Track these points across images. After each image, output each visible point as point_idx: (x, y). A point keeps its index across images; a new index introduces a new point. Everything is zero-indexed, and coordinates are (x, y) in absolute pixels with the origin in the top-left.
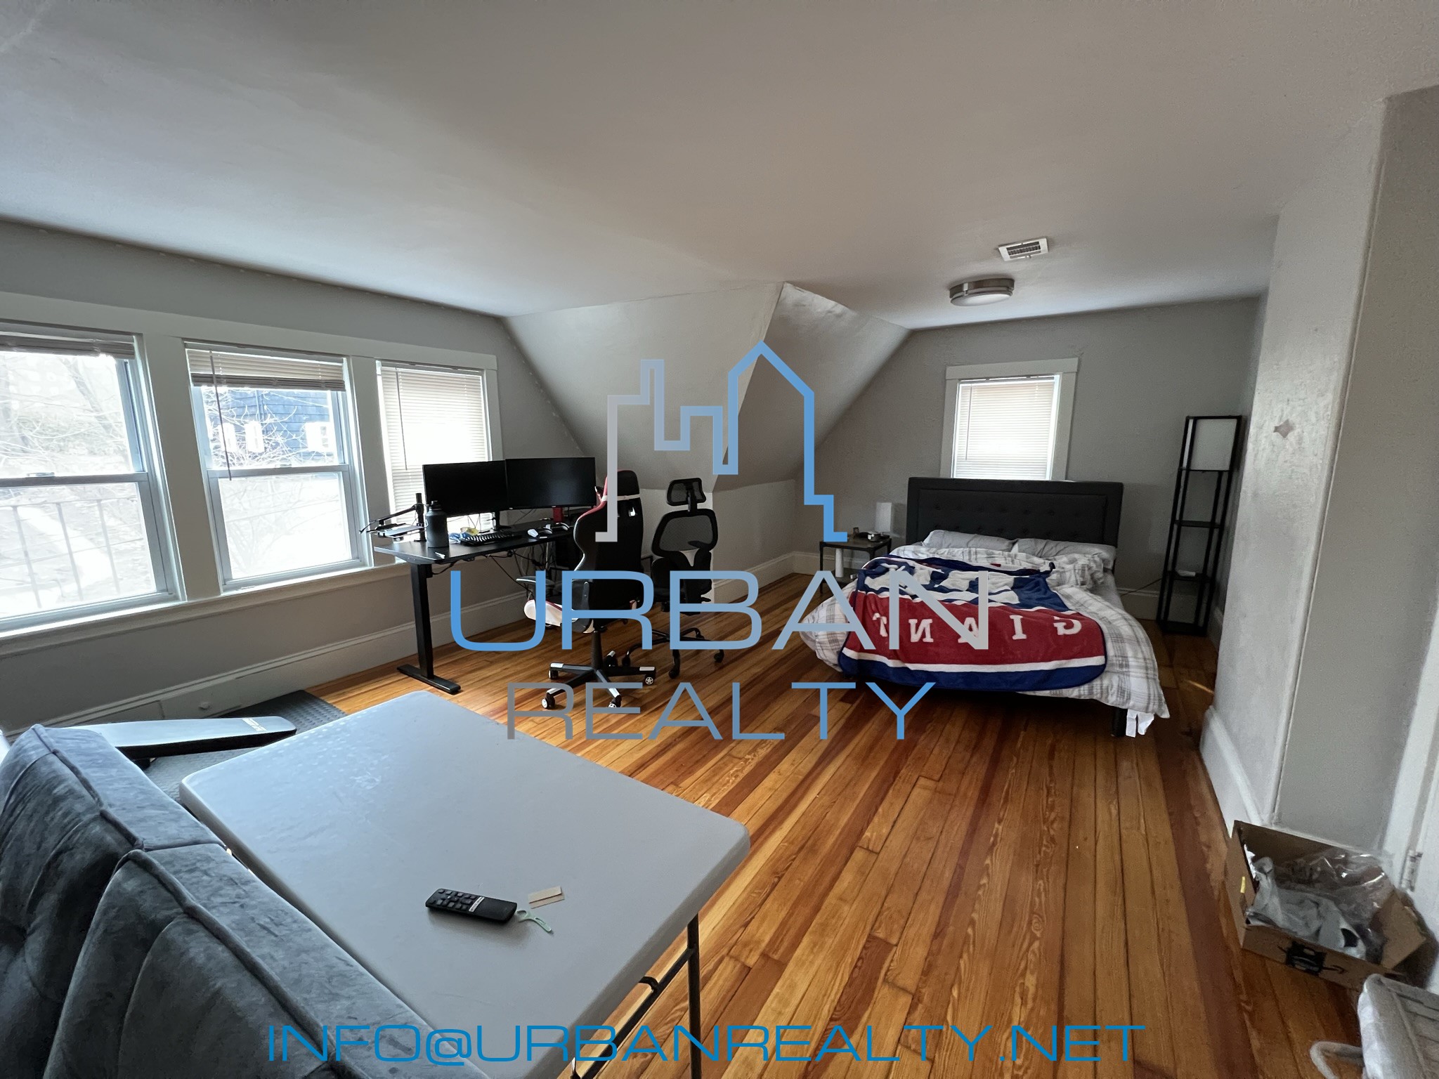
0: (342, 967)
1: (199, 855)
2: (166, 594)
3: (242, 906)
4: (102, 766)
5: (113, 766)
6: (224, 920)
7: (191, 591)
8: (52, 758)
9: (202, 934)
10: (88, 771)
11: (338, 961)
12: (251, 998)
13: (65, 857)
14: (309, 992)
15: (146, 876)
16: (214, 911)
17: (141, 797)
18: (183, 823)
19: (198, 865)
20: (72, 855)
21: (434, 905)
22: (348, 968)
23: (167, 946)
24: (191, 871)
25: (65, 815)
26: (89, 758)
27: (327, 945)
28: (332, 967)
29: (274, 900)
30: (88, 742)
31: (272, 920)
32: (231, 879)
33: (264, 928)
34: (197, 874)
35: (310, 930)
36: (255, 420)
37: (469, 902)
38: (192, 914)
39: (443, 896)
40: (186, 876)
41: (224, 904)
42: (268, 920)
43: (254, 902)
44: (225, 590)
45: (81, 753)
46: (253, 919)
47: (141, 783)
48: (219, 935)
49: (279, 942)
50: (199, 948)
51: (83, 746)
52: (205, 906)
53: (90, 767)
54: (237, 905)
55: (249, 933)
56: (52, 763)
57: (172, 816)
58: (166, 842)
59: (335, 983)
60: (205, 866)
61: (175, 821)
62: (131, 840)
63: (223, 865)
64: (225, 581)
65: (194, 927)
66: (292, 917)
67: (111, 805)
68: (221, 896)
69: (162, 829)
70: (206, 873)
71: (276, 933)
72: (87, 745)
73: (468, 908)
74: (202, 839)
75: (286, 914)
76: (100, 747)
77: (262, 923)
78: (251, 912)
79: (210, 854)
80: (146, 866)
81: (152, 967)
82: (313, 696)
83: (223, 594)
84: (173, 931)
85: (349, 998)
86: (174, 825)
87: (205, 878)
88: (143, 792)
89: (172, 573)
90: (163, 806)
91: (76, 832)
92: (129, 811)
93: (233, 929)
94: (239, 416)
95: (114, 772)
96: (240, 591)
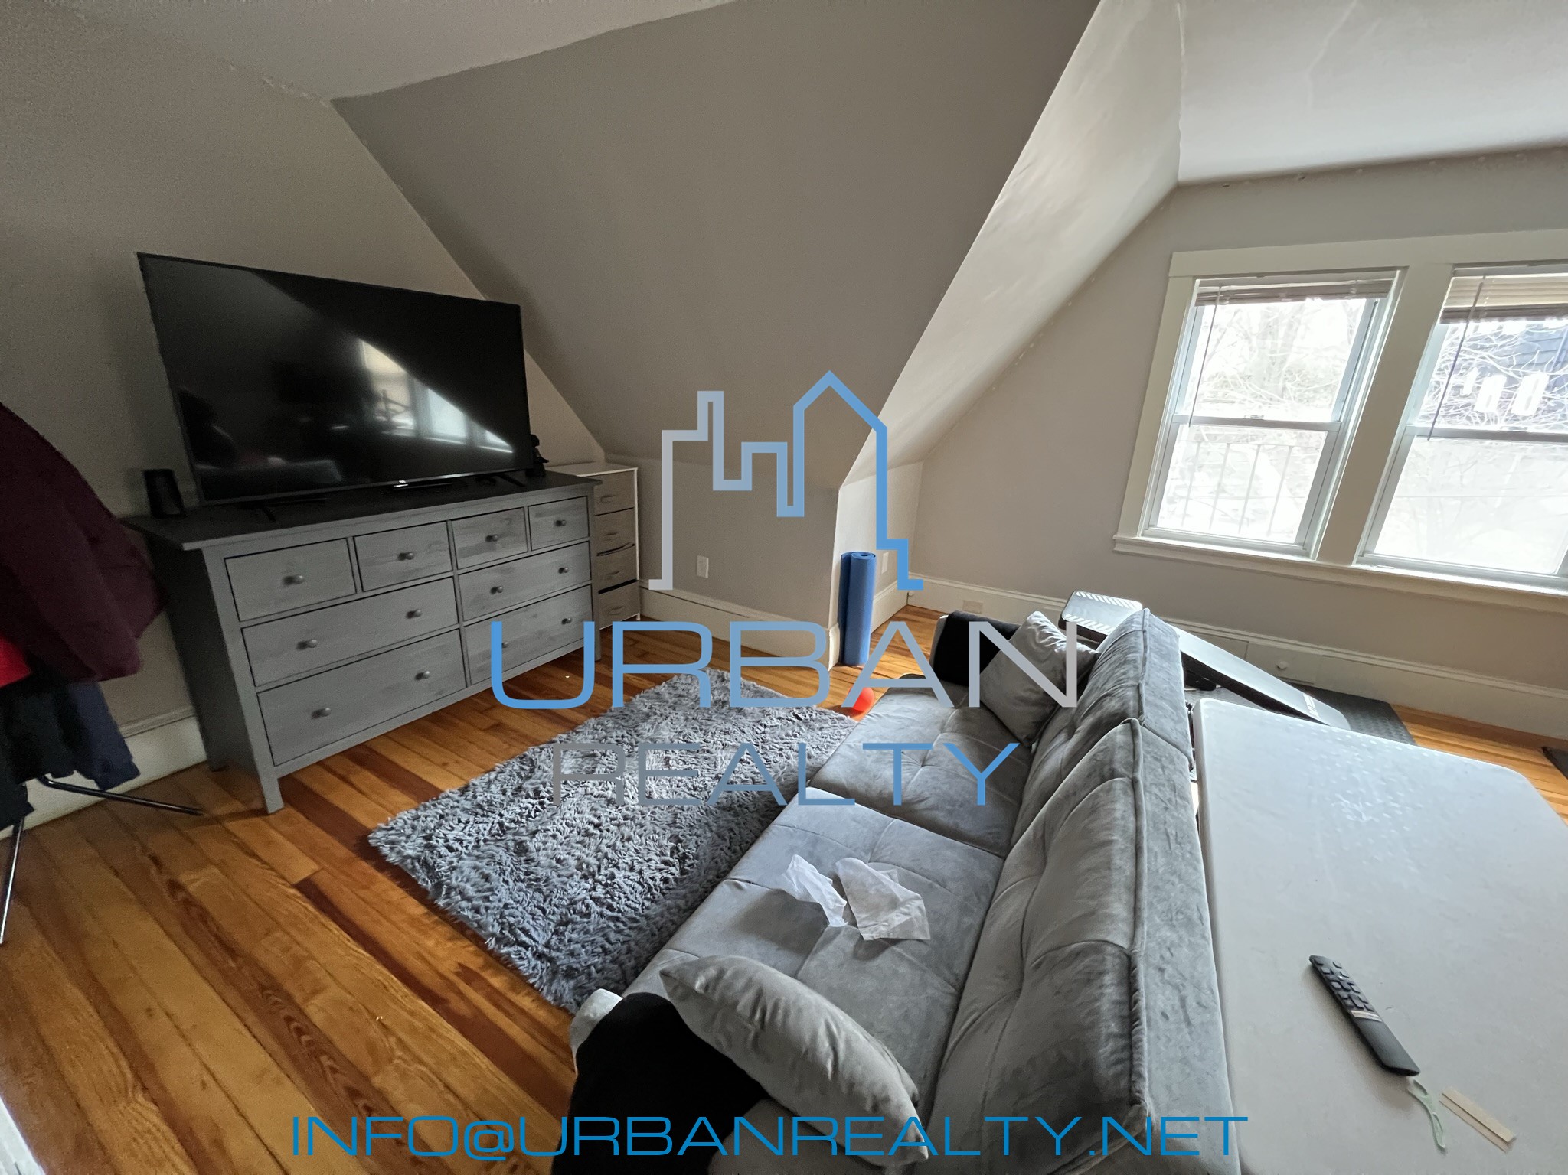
0: (1195, 916)
1: (1169, 754)
2: (1300, 548)
3: (1166, 808)
4: (1162, 657)
5: (1169, 661)
6: (1147, 805)
7: (1323, 553)
8: (1140, 634)
9: (1130, 800)
10: (1152, 654)
11: (1196, 909)
12: (1122, 862)
13: (1108, 698)
14: (1159, 902)
15: (1129, 739)
16: (1148, 794)
17: (1168, 691)
18: (1179, 727)
19: (1163, 759)
20: (1111, 700)
21: (1319, 968)
22: (1199, 922)
23: (1109, 790)
24: (1156, 759)
25: (1124, 674)
26: (1159, 647)
27: (1200, 894)
28: (1187, 907)
29: (1190, 826)
30: (1167, 636)
31: (1176, 835)
32: (1175, 786)
33: (1167, 835)
34: (1158, 764)
35: (1196, 869)
36: (1542, 371)
37: (1360, 1005)
38: (1134, 783)
39: (1335, 969)
40: (1150, 759)
41: (1157, 796)
42: (1174, 833)
43: (1176, 814)
44: (1358, 562)
45: (1157, 641)
46: (1165, 823)
47: (1176, 684)
48: (1137, 811)
49: (1168, 853)
50: (1121, 807)
51: (1162, 638)
52: (1145, 786)
53: (1156, 653)
54: (1164, 805)
55: (1156, 828)
56: (1138, 637)
57: (1176, 719)
58: (1158, 731)
59: (1180, 919)
60: (1166, 763)
61: (1176, 722)
62: (1140, 712)
63: (1178, 773)
64: (1364, 552)
65: (1130, 792)
66: (1192, 848)
67: (1147, 684)
68: (1160, 790)
69: (1163, 720)
70: (1163, 768)
71: (1172, 846)
72: (1164, 638)
73: (1352, 1008)
74: (1181, 747)
75: (1190, 842)
76: (1172, 645)
77: (1169, 830)
78: (1168, 818)
79: (1175, 759)
80: (1134, 733)
81: (1096, 796)
82: (1396, 715)
83: (1355, 566)
84: (1119, 784)
85: (1180, 938)
86: (1172, 724)
87: (1160, 770)
88: (1172, 690)
89: (1316, 529)
90: (1176, 707)
91: (1121, 687)
92: (1155, 695)
93: (1147, 814)
94: (1519, 365)
95: (1165, 665)
96: (1374, 569)
